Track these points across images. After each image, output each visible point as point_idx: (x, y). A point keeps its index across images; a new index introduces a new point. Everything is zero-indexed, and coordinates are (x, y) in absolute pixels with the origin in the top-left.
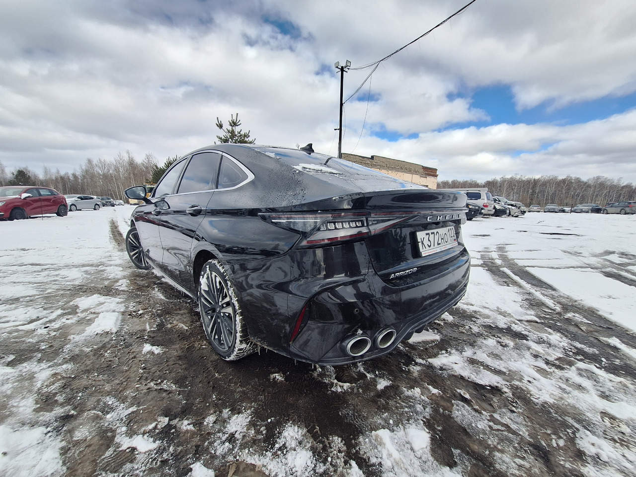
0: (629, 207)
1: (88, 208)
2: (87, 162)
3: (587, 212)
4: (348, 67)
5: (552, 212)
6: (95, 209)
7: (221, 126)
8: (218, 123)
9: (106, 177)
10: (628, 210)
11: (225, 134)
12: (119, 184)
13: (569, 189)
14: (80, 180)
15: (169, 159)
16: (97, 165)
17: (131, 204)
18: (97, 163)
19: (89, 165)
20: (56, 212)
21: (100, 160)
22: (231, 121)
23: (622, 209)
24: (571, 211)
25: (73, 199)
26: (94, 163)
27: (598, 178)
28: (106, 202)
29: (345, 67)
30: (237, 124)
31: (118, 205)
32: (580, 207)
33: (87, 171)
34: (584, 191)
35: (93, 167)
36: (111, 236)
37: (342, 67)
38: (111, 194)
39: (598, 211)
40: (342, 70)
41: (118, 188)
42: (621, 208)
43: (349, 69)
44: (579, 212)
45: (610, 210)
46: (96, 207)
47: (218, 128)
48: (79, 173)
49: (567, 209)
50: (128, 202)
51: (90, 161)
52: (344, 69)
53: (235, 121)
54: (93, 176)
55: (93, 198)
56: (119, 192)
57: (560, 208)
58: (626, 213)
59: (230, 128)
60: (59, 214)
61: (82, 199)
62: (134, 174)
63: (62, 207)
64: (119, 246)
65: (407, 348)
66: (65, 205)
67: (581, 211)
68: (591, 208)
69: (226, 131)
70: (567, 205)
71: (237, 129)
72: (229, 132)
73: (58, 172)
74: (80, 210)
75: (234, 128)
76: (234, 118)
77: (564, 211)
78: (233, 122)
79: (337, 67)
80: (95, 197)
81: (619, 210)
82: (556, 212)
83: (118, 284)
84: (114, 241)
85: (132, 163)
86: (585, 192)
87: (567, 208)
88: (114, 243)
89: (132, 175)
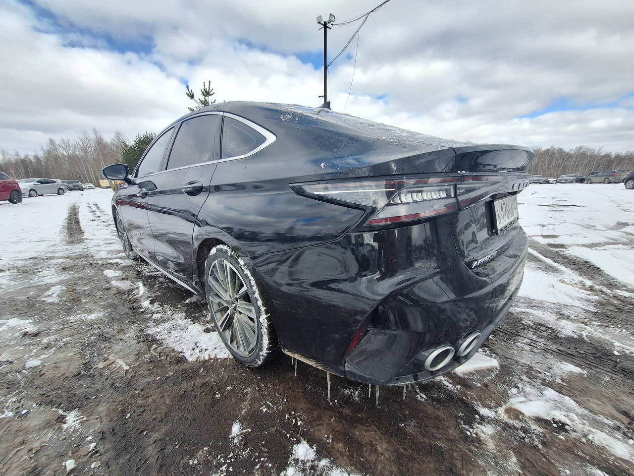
0: (612, 175)
1: (51, 193)
2: (48, 142)
3: (572, 182)
4: (332, 23)
5: (536, 183)
6: (59, 194)
7: (192, 96)
8: (188, 93)
9: (73, 159)
10: (612, 179)
11: (197, 105)
12: (88, 166)
13: (551, 160)
14: (43, 163)
15: (139, 136)
16: (60, 146)
17: (103, 188)
18: (60, 144)
19: (51, 146)
20: (8, 198)
21: (63, 140)
22: (203, 90)
23: (606, 179)
24: (557, 182)
25: (32, 183)
26: (56, 143)
27: (580, 148)
28: (74, 186)
29: (329, 22)
30: (211, 93)
31: (88, 189)
32: (564, 177)
33: (49, 152)
34: (565, 161)
35: (56, 148)
36: (66, 224)
37: (325, 23)
38: (80, 177)
39: (581, 181)
40: (325, 26)
41: (87, 170)
42: (605, 177)
43: (333, 25)
44: (564, 183)
45: (594, 179)
46: (60, 192)
47: (189, 98)
48: (41, 154)
49: (551, 180)
50: (99, 186)
51: (52, 142)
52: (328, 26)
53: (208, 90)
54: (57, 158)
55: (55, 182)
56: (89, 174)
57: (544, 179)
58: (609, 183)
59: (202, 98)
60: (12, 201)
61: (42, 183)
62: (103, 155)
63: (14, 193)
64: (70, 237)
65: (458, 387)
66: (18, 191)
67: (566, 182)
68: (575, 178)
69: (199, 101)
70: (551, 176)
71: (210, 99)
72: (202, 102)
73: (17, 155)
74: (42, 195)
75: (207, 98)
76: (207, 86)
77: (548, 182)
78: (206, 91)
79: (319, 23)
80: (59, 181)
81: (602, 179)
82: (541, 184)
83: (48, 293)
84: (66, 231)
85: (100, 143)
86: (566, 163)
87: (551, 178)
88: (65, 234)
89: (100, 156)
